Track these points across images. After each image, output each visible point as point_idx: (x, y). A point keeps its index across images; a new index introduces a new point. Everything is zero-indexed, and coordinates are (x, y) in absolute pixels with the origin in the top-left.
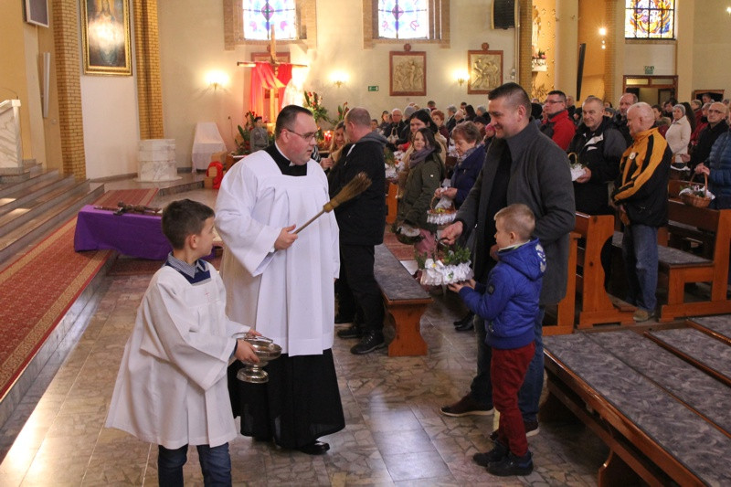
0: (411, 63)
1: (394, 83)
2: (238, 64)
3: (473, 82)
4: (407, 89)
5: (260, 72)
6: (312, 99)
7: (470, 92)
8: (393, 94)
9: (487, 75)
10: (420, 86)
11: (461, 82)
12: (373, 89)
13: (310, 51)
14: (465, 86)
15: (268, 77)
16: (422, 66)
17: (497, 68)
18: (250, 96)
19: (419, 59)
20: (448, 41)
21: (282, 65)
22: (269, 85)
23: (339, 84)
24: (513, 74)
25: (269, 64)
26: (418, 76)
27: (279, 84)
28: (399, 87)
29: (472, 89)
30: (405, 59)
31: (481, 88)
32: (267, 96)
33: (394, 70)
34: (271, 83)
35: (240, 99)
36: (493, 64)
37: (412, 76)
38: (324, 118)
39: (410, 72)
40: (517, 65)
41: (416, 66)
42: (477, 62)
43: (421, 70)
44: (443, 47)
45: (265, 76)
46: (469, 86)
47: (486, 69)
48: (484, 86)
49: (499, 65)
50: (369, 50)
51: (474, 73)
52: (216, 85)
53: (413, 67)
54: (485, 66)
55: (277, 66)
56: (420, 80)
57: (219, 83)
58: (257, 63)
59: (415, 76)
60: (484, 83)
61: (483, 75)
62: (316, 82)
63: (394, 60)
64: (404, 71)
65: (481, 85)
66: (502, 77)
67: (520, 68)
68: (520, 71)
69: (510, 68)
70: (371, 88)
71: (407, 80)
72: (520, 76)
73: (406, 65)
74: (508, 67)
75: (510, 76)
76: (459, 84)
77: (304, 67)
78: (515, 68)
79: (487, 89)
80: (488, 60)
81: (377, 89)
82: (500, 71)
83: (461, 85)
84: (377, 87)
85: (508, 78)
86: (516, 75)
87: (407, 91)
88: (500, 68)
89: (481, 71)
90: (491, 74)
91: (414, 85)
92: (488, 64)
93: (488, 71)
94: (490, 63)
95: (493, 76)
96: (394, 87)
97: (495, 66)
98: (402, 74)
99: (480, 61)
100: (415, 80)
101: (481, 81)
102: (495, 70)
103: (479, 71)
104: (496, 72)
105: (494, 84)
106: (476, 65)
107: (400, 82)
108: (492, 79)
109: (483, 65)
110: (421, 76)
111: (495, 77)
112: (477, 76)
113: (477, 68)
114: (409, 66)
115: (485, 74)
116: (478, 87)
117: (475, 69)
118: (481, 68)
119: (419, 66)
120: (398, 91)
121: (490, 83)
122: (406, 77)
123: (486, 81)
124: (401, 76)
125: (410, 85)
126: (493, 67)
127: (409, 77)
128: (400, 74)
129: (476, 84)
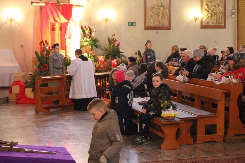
0: (160, 5)
1: (147, 20)
2: (32, 3)
3: (204, 20)
4: (156, 24)
5: (48, 10)
6: (87, 32)
7: (203, 27)
8: (147, 28)
9: (214, 14)
10: (166, 22)
11: (196, 20)
12: (132, 24)
14: (198, 22)
15: (55, 14)
16: (168, 7)
17: (221, 9)
18: (40, 29)
19: (166, 2)
21: (64, 5)
22: (56, 21)
23: (107, 20)
24: (233, 14)
25: (55, 4)
26: (165, 15)
27: (63, 20)
28: (150, 24)
29: (204, 24)
30: (156, 2)
31: (211, 24)
32: (53, 29)
33: (148, 10)
34: (57, 19)
35: (30, 31)
36: (219, 6)
37: (161, 15)
38: (97, 47)
39: (159, 12)
40: (236, 7)
41: (164, 8)
42: (207, 5)
43: (167, 10)
45: (52, 13)
46: (202, 22)
47: (214, 10)
48: (212, 23)
49: (223, 7)
51: (205, 12)
52: (11, 20)
53: (161, 8)
54: (213, 7)
55: (61, 5)
56: (166, 18)
57: (14, 18)
58: (46, 3)
59: (163, 15)
61: (211, 14)
62: (89, 19)
63: (147, 3)
64: (155, 11)
65: (210, 22)
66: (225, 16)
67: (238, 9)
68: (238, 11)
69: (231, 9)
70: (130, 24)
71: (157, 18)
72: (238, 15)
73: (157, 7)
74: (229, 8)
75: (231, 15)
76: (195, 21)
77: (81, 7)
78: (234, 9)
79: (214, 25)
80: (216, 3)
81: (135, 25)
82: (224, 11)
83: (196, 22)
84: (135, 23)
85: (230, 16)
86: (235, 14)
87: (157, 26)
88: (224, 9)
89: (210, 11)
90: (217, 13)
91: (162, 21)
92: (215, 6)
93: (215, 11)
94: (216, 5)
95: (218, 15)
96: (147, 23)
97: (220, 7)
98: (153, 13)
99: (209, 4)
100: (163, 17)
101: (210, 19)
102: (220, 10)
103: (209, 11)
104: (221, 12)
105: (220, 21)
106: (206, 6)
107: (151, 19)
108: (218, 17)
109: (212, 6)
110: (167, 15)
111: (220, 16)
112: (207, 15)
113: (207, 9)
114: (158, 7)
115: (213, 13)
116: (208, 23)
117: (206, 10)
118: (210, 9)
119: (165, 7)
120: (150, 26)
121: (216, 20)
122: (156, 16)
123: (214, 19)
124: (152, 15)
125: (159, 21)
126: (219, 8)
127: (158, 16)
128: (151, 13)
129: (206, 21)
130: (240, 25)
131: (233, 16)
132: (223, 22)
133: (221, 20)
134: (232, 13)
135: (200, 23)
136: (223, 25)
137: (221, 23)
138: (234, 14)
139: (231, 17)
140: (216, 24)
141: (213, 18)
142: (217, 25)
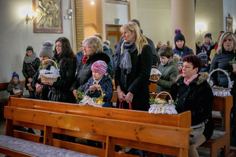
7: (36, 31)
9: (50, 14)
14: (31, 23)
17: (57, 7)
29: (38, 27)
31: (46, 27)
36: (54, 3)
40: (73, 6)
46: (35, 24)
48: (48, 25)
49: (59, 4)
51: (38, 10)
54: (48, 4)
60: (47, 21)
61: (46, 13)
65: (45, 24)
66: (61, 16)
67: (75, 9)
68: (75, 12)
69: (67, 8)
72: (76, 17)
75: (68, 16)
76: (25, 23)
78: (71, 9)
79: (50, 28)
82: (60, 10)
83: (27, 23)
85: (66, 17)
86: (73, 15)
88: (60, 8)
89: (45, 9)
90: (53, 13)
92: (50, 3)
93: (50, 10)
94: (51, 2)
95: (54, 15)
97: (56, 5)
101: (45, 19)
102: (56, 9)
103: (43, 10)
104: (57, 12)
105: (56, 23)
106: (40, 2)
108: (54, 18)
109: (46, 3)
111: (56, 16)
112: (42, 14)
115: (48, 12)
116: (43, 25)
117: (39, 7)
118: (44, 7)
121: (52, 22)
123: (49, 20)
126: (54, 6)
129: (40, 22)
130: (79, 30)
131: (70, 17)
132: (60, 25)
133: (57, 22)
134: (69, 13)
135: (32, 25)
136: (60, 28)
137: (57, 26)
138: (71, 15)
139: (68, 19)
140: (52, 27)
141: (48, 19)
142: (54, 28)
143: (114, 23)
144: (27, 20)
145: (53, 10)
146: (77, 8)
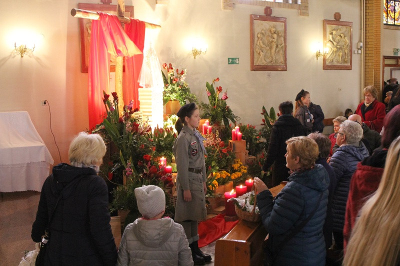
0: (273, 30)
1: (255, 54)
2: (73, 12)
7: (326, 67)
8: (255, 68)
10: (281, 60)
12: (233, 61)
13: (159, 6)
14: (320, 60)
15: (117, 37)
16: (283, 35)
17: (348, 41)
19: (280, 26)
20: (306, 7)
21: (131, 20)
22: (118, 52)
23: (195, 53)
25: (116, 18)
26: (280, 46)
27: (131, 49)
28: (260, 61)
29: (328, 63)
30: (267, 25)
31: (335, 63)
33: (256, 39)
34: (121, 48)
36: (345, 36)
39: (272, 41)
40: (363, 39)
41: (278, 35)
42: (332, 34)
43: (282, 40)
44: (302, 14)
46: (324, 60)
47: (339, 42)
50: (228, 11)
51: (329, 45)
53: (275, 36)
55: (126, 22)
56: (281, 52)
58: (101, 15)
59: (277, 46)
61: (336, 48)
63: (255, 26)
65: (335, 60)
66: (351, 51)
67: (366, 42)
68: (366, 45)
69: (357, 41)
70: (230, 60)
71: (269, 52)
72: (366, 51)
73: (268, 33)
74: (355, 40)
75: (357, 50)
77: (158, 27)
78: (361, 42)
79: (339, 64)
80: (341, 32)
81: (237, 62)
83: (317, 59)
84: (237, 59)
85: (356, 52)
87: (269, 65)
89: (335, 43)
90: (343, 47)
91: (275, 57)
92: (341, 37)
93: (340, 44)
94: (342, 35)
95: (344, 50)
96: (255, 60)
97: (346, 38)
98: (264, 44)
99: (334, 32)
100: (277, 51)
101: (335, 55)
102: (346, 43)
103: (333, 44)
104: (347, 46)
105: (345, 59)
106: (331, 36)
107: (262, 53)
108: (344, 53)
109: (336, 36)
110: (282, 48)
111: (346, 51)
112: (332, 49)
113: (332, 40)
114: (270, 35)
115: (338, 47)
116: (332, 61)
118: (334, 41)
119: (280, 35)
120: (260, 64)
121: (342, 57)
122: (268, 48)
123: (339, 55)
124: (263, 46)
125: (272, 57)
126: (344, 40)
127: (271, 48)
128: (261, 44)
129: (330, 58)
131: (360, 51)
133: (347, 57)
134: (359, 47)
135: (322, 62)
136: (349, 64)
137: (346, 62)
138: (361, 49)
139: (358, 53)
140: (341, 63)
141: (337, 54)
143: (392, 55)
144: (318, 55)
145: (343, 43)
146: (368, 40)
